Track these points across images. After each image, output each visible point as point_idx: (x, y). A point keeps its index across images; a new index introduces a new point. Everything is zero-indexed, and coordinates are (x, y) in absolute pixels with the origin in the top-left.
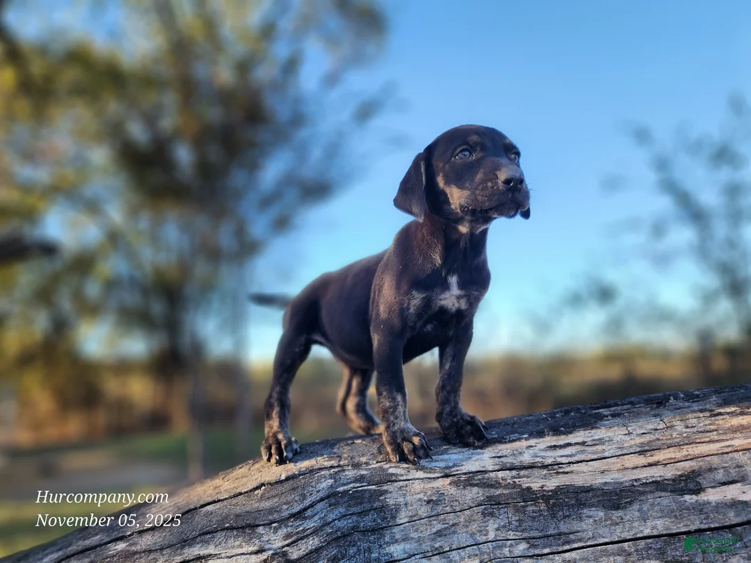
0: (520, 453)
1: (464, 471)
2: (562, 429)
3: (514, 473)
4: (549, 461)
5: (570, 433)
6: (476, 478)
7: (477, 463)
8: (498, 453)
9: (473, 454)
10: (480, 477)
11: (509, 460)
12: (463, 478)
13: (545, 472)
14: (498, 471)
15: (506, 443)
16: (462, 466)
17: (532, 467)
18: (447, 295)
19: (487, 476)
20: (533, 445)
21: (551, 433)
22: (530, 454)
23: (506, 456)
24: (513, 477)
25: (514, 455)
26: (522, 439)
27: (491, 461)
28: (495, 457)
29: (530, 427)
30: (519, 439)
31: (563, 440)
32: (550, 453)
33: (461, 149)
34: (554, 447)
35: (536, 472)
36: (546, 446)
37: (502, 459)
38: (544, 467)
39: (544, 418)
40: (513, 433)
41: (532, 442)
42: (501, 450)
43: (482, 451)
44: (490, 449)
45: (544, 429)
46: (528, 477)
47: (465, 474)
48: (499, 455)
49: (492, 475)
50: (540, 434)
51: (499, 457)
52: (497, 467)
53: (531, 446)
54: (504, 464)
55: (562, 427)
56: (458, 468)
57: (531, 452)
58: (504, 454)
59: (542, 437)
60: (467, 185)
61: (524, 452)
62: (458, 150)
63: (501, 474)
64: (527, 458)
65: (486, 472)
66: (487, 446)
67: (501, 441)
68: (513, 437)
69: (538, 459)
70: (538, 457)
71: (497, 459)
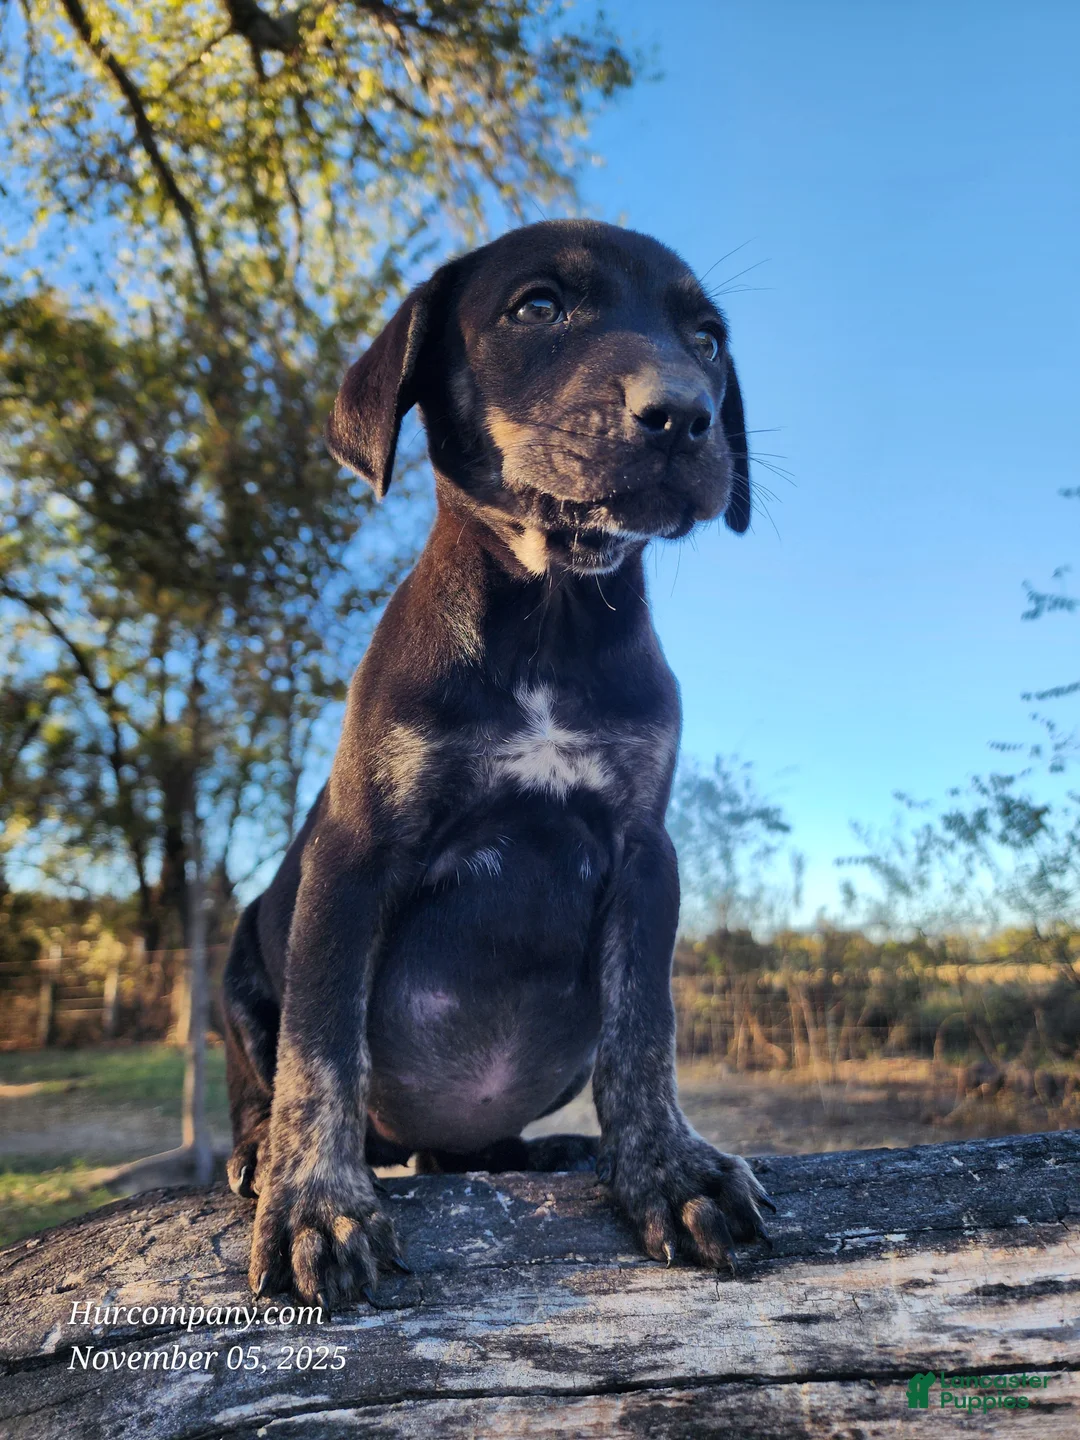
0: (881, 1310)
2: (1021, 1220)
3: (857, 1393)
4: (983, 1353)
6: (718, 1406)
7: (727, 1340)
8: (800, 1302)
9: (714, 1299)
10: (733, 1401)
11: (838, 1336)
14: (802, 1379)
15: (828, 1259)
16: (671, 1346)
18: (521, 744)
19: (757, 1398)
20: (927, 1277)
21: (984, 1235)
22: (914, 1317)
23: (829, 1318)
24: (853, 1414)
25: (857, 1314)
26: (886, 1247)
27: (777, 1333)
28: (788, 1319)
29: (913, 1204)
30: (876, 1250)
31: (1025, 1266)
32: (982, 1319)
33: (528, 287)
34: (1000, 1294)
36: (968, 1286)
37: (815, 1330)
39: (955, 1174)
40: (855, 1220)
41: (922, 1263)
42: (813, 1290)
43: (746, 1288)
44: (774, 1280)
45: (958, 1215)
46: (907, 1417)
48: (804, 1310)
50: (946, 1234)
51: (806, 1320)
53: (919, 1284)
54: (821, 1352)
55: (1021, 1211)
56: (658, 1357)
57: (919, 1306)
58: (824, 1308)
59: (955, 1250)
60: (536, 411)
61: (894, 1307)
62: (518, 293)
63: (809, 1396)
64: (902, 1333)
65: (755, 1381)
66: (766, 1270)
67: (812, 1250)
68: (859, 1235)
69: (945, 1342)
70: (941, 1329)
71: (796, 1328)
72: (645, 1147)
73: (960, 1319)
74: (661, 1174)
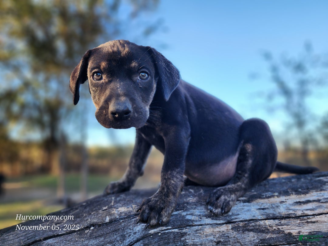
0: (277, 207)
1: (241, 219)
2: (300, 190)
3: (277, 221)
4: (299, 213)
5: (307, 193)
6: (251, 225)
7: (249, 213)
9: (244, 206)
10: (253, 224)
11: (271, 211)
12: (241, 224)
13: (298, 221)
14: (266, 219)
15: (264, 198)
16: (238, 215)
17: (288, 217)
19: (258, 223)
20: (284, 201)
21: (294, 193)
22: (284, 208)
23: (267, 208)
24: (277, 225)
25: (273, 208)
26: (275, 196)
27: (258, 212)
28: (260, 209)
29: (278, 188)
30: (273, 196)
31: (303, 198)
32: (297, 207)
34: (299, 203)
35: (292, 221)
36: (293, 202)
37: (265, 211)
38: (298, 217)
39: (284, 182)
41: (283, 198)
42: (262, 204)
43: (249, 204)
44: (254, 203)
45: (287, 189)
46: (288, 225)
47: (241, 221)
48: (262, 207)
49: (262, 223)
50: (286, 193)
51: (263, 209)
52: (264, 217)
53: (283, 202)
54: (268, 215)
55: (300, 188)
56: (236, 217)
57: (284, 206)
58: (266, 207)
59: (289, 195)
61: (279, 206)
63: (268, 222)
64: (282, 210)
65: (256, 220)
66: (252, 201)
67: (260, 197)
68: (269, 194)
69: (291, 212)
70: (290, 210)
71: (262, 211)
73: (293, 208)
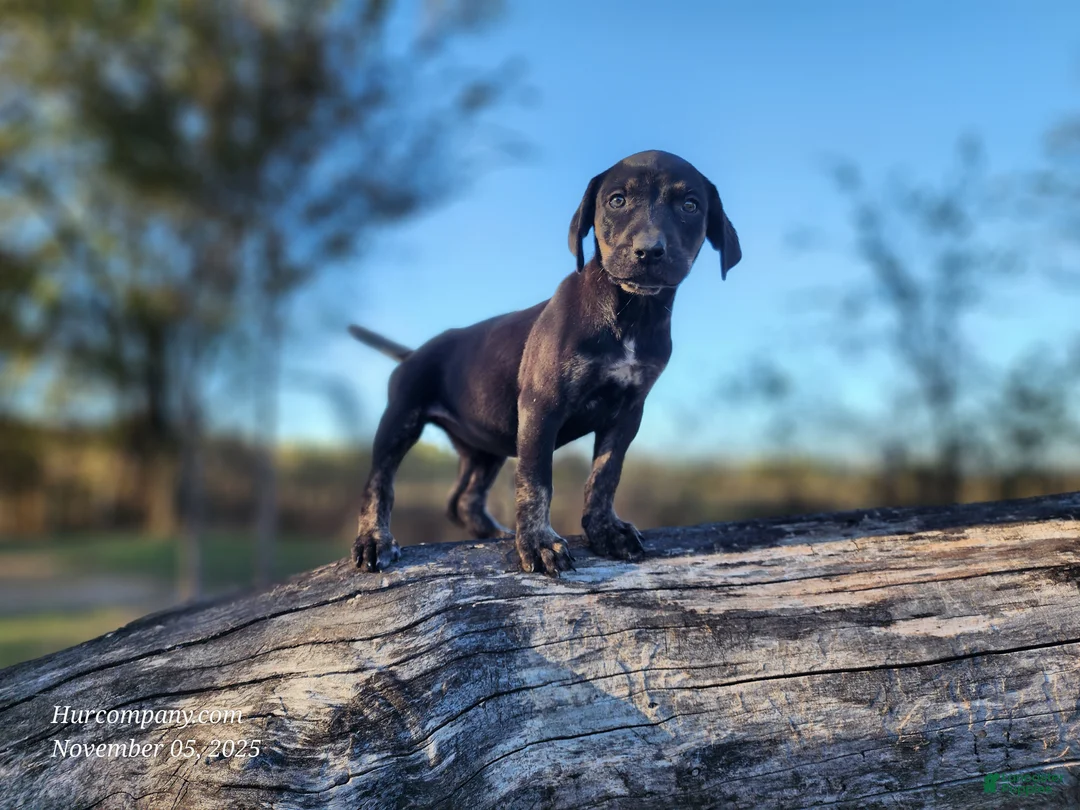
0: (685, 570)
1: (616, 588)
2: (736, 545)
3: (677, 593)
4: (718, 581)
5: (745, 549)
6: (630, 597)
7: (631, 579)
8: (657, 569)
9: (626, 568)
10: (634, 595)
11: (670, 577)
12: (614, 596)
13: (713, 594)
14: (658, 589)
15: (666, 557)
16: (612, 581)
17: (697, 587)
18: (619, 364)
19: (642, 594)
20: (700, 562)
21: (721, 549)
22: (695, 572)
23: (667, 573)
24: (675, 598)
25: (676, 572)
26: (687, 553)
27: (649, 577)
28: (652, 573)
29: (697, 541)
30: (683, 554)
31: (736, 558)
32: (719, 572)
34: (725, 566)
35: (703, 593)
36: (715, 564)
37: (661, 576)
38: (713, 587)
39: (713, 531)
40: (679, 546)
41: (699, 558)
42: (660, 565)
43: (637, 565)
44: (647, 563)
45: (712, 544)
46: (693, 599)
47: (616, 591)
48: (657, 571)
49: (650, 594)
51: (658, 574)
52: (655, 585)
53: (697, 563)
54: (664, 583)
55: (735, 543)
56: (608, 584)
57: (697, 570)
58: (665, 570)
59: (712, 554)
61: (689, 570)
63: (660, 593)
64: (691, 576)
65: (642, 590)
66: (644, 560)
67: (660, 554)
68: (676, 550)
69: (706, 579)
70: (704, 576)
71: (655, 576)
72: (601, 516)
74: (606, 526)
